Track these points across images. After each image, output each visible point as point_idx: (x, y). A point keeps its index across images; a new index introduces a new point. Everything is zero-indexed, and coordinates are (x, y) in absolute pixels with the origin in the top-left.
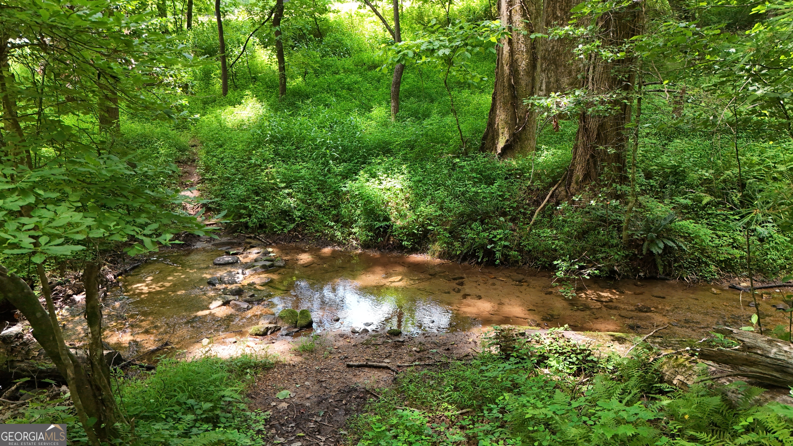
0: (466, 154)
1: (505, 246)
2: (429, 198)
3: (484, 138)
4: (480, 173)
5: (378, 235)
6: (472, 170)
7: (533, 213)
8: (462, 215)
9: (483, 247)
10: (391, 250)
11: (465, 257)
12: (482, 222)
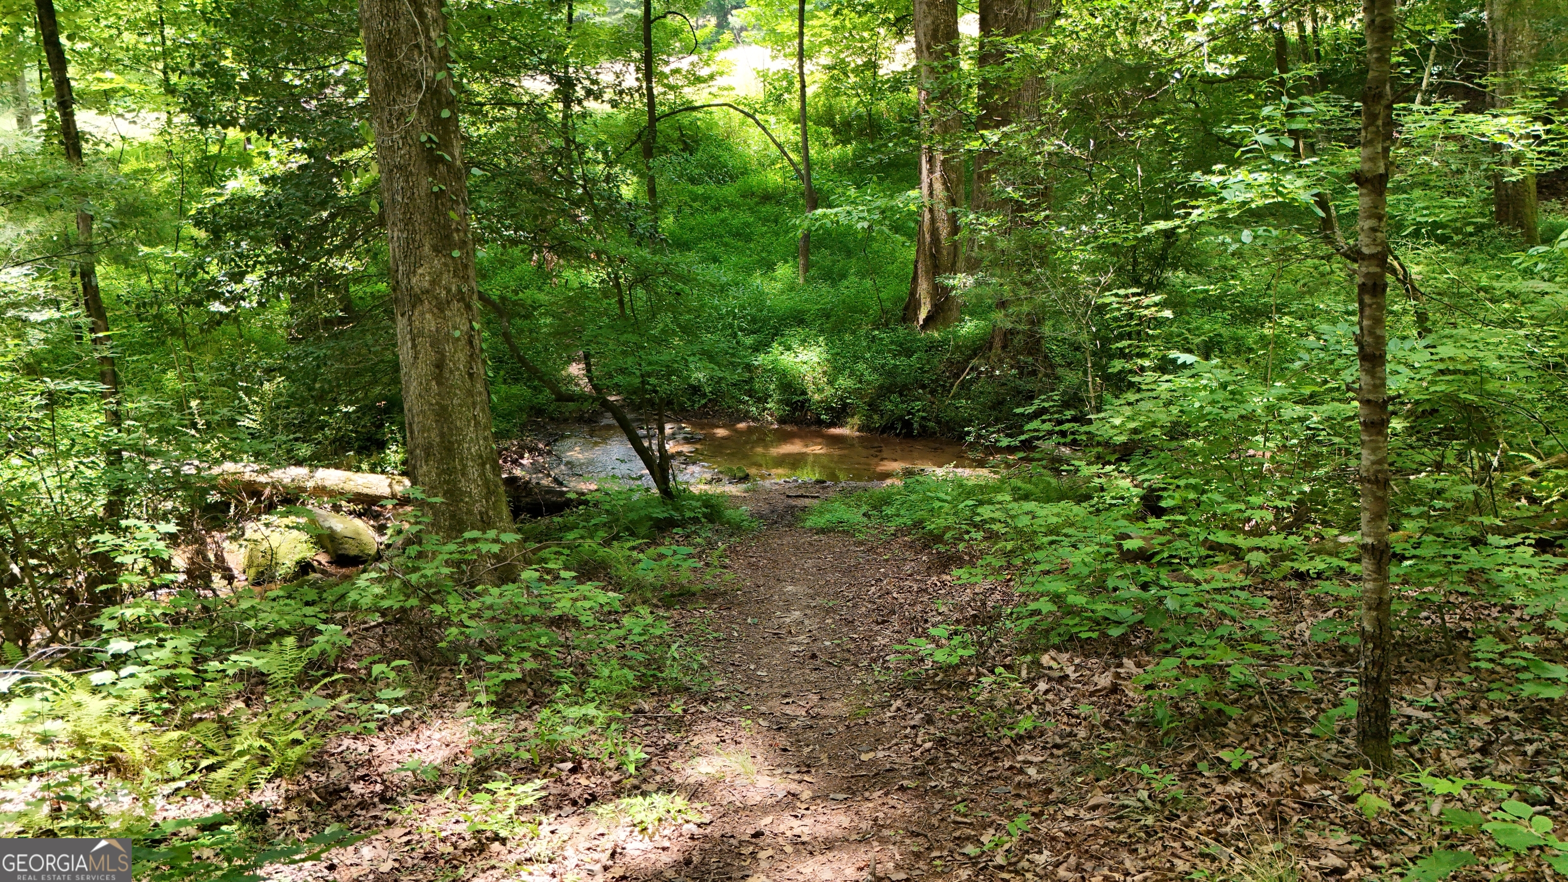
0: (886, 325)
1: (923, 418)
2: (847, 372)
3: (906, 308)
4: (901, 345)
5: (794, 410)
6: (892, 342)
7: (952, 385)
8: (881, 387)
9: (901, 418)
10: (808, 425)
11: (884, 429)
12: (901, 395)
